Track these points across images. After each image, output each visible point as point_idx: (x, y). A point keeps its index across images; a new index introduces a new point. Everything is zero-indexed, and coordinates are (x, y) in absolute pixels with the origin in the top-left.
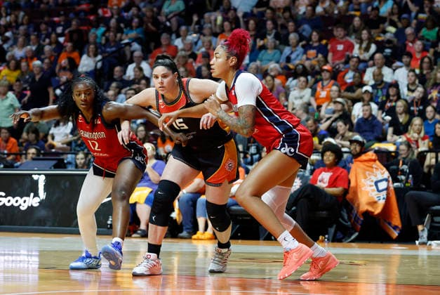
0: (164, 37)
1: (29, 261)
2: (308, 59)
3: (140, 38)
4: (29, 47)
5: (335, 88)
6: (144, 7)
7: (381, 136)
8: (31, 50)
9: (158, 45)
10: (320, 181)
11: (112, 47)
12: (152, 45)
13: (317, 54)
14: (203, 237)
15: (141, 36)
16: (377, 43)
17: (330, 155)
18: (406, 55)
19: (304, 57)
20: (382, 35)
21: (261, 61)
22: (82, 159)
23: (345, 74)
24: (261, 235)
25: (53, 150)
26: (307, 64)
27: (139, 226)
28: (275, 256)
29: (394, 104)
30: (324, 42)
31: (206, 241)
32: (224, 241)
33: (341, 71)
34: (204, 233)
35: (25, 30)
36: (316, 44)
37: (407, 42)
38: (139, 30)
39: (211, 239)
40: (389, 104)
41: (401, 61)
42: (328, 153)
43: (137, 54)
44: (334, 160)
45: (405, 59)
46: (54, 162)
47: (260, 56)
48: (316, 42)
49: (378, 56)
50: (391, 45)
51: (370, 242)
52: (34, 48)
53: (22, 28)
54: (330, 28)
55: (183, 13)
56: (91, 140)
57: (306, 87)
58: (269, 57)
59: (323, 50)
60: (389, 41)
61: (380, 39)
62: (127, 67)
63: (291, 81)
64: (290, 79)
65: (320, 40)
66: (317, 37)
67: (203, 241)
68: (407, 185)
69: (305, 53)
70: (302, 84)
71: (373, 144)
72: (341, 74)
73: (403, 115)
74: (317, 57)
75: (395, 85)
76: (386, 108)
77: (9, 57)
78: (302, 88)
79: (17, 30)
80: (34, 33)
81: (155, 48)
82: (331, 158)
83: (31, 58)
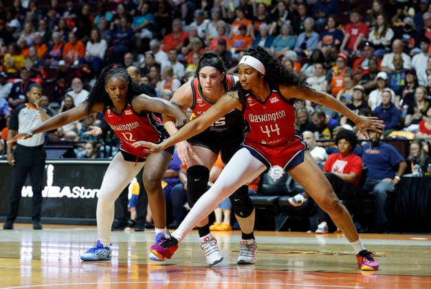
1: (48, 253)
2: (324, 45)
4: (37, 33)
7: (399, 124)
8: (39, 36)
9: (170, 31)
11: (122, 33)
12: (164, 31)
13: (334, 40)
14: (219, 228)
15: (151, 22)
16: (394, 29)
17: (345, 143)
18: (424, 41)
19: (320, 44)
20: (400, 20)
21: (275, 47)
23: (362, 61)
24: (277, 226)
25: (63, 139)
26: (324, 50)
28: (292, 248)
29: (411, 91)
31: (223, 233)
32: (248, 232)
33: (357, 58)
34: (221, 224)
35: (33, 16)
36: (332, 30)
37: (425, 27)
38: (149, 16)
39: (227, 230)
40: (406, 91)
41: (420, 48)
42: (343, 141)
44: (349, 147)
45: (423, 45)
46: (64, 151)
47: (275, 41)
48: (332, 28)
49: (397, 42)
50: (410, 30)
51: (388, 233)
52: (42, 34)
53: (29, 14)
54: (346, 13)
56: (124, 132)
57: (322, 74)
58: (284, 44)
60: (408, 26)
61: (397, 24)
63: (306, 68)
64: (306, 65)
65: (336, 25)
66: (333, 23)
67: (219, 233)
68: (426, 174)
69: (321, 38)
70: (318, 71)
71: (390, 133)
72: (357, 61)
73: (423, 103)
75: (413, 71)
76: (404, 95)
77: (22, 42)
78: (319, 75)
79: (25, 15)
80: (42, 18)
81: (166, 34)
82: (346, 146)
83: (40, 45)
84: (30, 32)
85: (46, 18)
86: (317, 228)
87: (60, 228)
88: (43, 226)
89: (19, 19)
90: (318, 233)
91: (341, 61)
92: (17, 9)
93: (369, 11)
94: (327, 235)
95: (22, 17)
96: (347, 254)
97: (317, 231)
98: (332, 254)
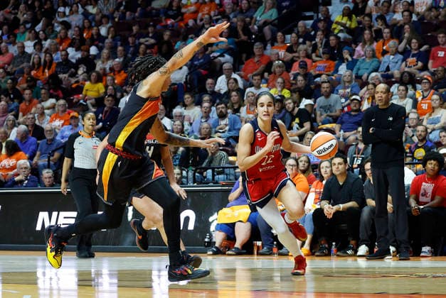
0: (257, 47)
3: (230, 49)
4: (116, 60)
5: (435, 97)
6: (235, 17)
10: (423, 196)
11: (199, 60)
13: (417, 61)
17: (435, 165)
19: (404, 64)
27: (235, 244)
28: (384, 271)
30: (425, 47)
36: (415, 52)
39: (308, 255)
43: (227, 66)
48: (415, 49)
57: (406, 97)
59: (424, 58)
62: (217, 79)
66: (417, 45)
69: (404, 60)
70: (402, 94)
74: (417, 65)
78: (402, 98)
80: (121, 45)
81: (247, 59)
83: (119, 71)
84: (108, 59)
86: (421, 252)
89: (97, 46)
90: (423, 257)
91: (426, 84)
92: (96, 37)
95: (100, 44)
96: (440, 277)
97: (422, 254)
98: (425, 277)
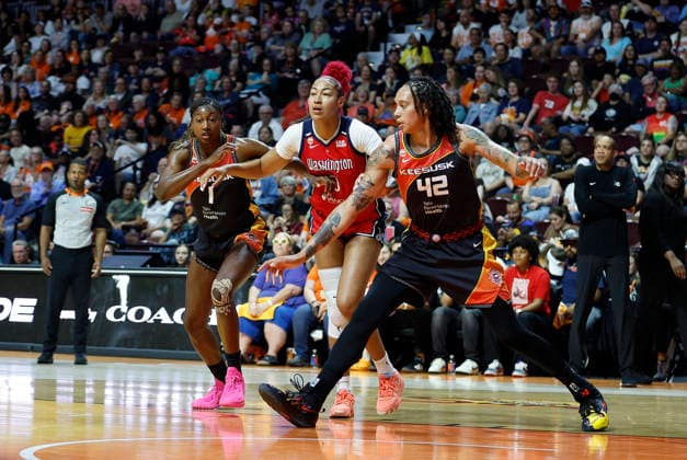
0: (302, 86)
4: (113, 97)
8: (115, 99)
10: (516, 295)
11: (223, 99)
13: (518, 112)
17: (521, 252)
22: (184, 253)
25: (145, 241)
35: (107, 73)
36: (515, 99)
37: (644, 95)
42: (518, 249)
43: (265, 108)
46: (146, 258)
48: (515, 96)
52: (120, 97)
53: (102, 70)
54: (535, 77)
55: (329, 52)
60: (615, 96)
62: (250, 126)
66: (516, 90)
74: (517, 117)
77: (88, 107)
79: (96, 72)
80: (120, 76)
82: (523, 256)
83: (116, 112)
84: (102, 95)
85: (126, 76)
87: (139, 363)
88: (89, 358)
89: (88, 76)
90: (488, 375)
91: (525, 141)
92: (85, 64)
93: (565, 75)
94: (502, 378)
95: (93, 74)
96: (534, 405)
98: (513, 405)
